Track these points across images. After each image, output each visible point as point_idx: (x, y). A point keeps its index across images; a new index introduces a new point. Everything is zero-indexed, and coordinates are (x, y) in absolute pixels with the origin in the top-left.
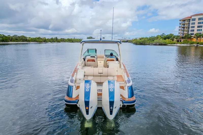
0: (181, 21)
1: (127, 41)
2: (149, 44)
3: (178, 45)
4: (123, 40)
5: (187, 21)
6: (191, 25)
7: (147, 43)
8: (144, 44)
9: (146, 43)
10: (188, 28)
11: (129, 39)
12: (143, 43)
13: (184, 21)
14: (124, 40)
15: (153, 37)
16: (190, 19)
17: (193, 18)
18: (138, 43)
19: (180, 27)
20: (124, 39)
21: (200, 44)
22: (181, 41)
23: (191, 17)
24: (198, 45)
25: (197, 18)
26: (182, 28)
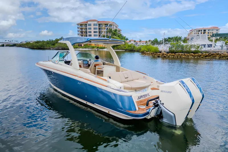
0: (79, 25)
1: (14, 45)
2: (49, 49)
3: (81, 49)
4: (7, 44)
5: (84, 25)
6: (88, 30)
7: (47, 48)
8: (43, 49)
9: (45, 48)
10: (86, 33)
11: (16, 42)
12: (42, 47)
13: (81, 25)
14: (9, 44)
15: (51, 40)
16: (87, 24)
17: (89, 23)
18: (35, 48)
19: (78, 31)
20: (9, 42)
21: (100, 49)
22: (81, 45)
23: (87, 22)
24: (98, 49)
25: (92, 23)
26: (80, 32)
